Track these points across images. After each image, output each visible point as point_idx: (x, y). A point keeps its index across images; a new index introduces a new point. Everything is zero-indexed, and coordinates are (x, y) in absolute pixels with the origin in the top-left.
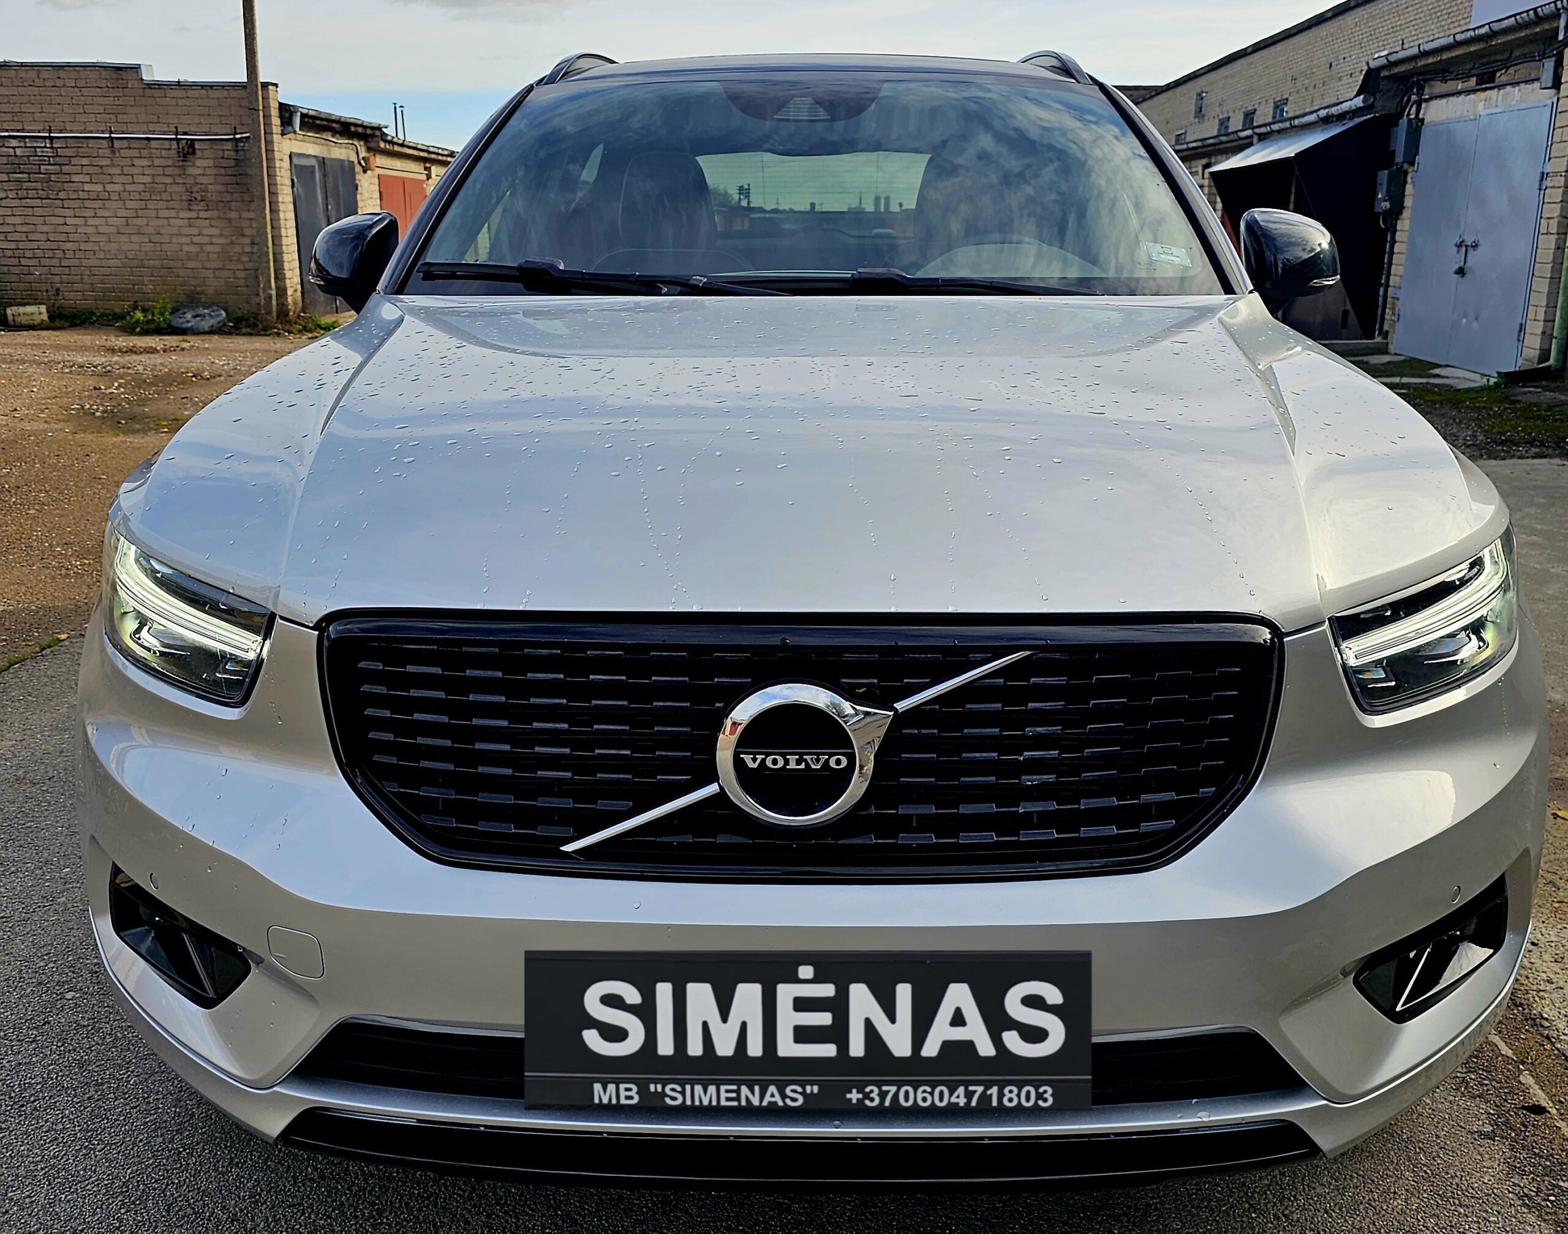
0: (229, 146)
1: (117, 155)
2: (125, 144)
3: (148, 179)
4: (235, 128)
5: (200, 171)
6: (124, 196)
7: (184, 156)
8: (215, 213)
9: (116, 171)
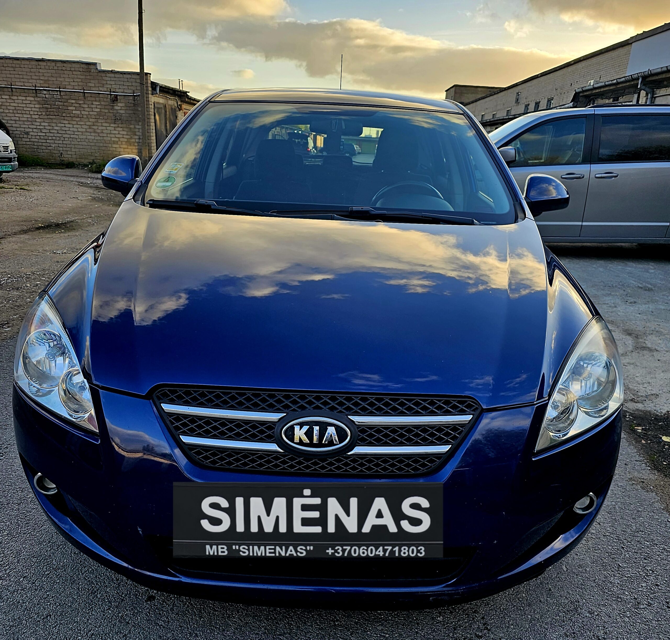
0: (131, 98)
1: (86, 99)
2: (89, 95)
3: (98, 110)
4: (134, 91)
5: (119, 108)
6: (89, 116)
7: (113, 101)
8: (125, 125)
9: (86, 106)
